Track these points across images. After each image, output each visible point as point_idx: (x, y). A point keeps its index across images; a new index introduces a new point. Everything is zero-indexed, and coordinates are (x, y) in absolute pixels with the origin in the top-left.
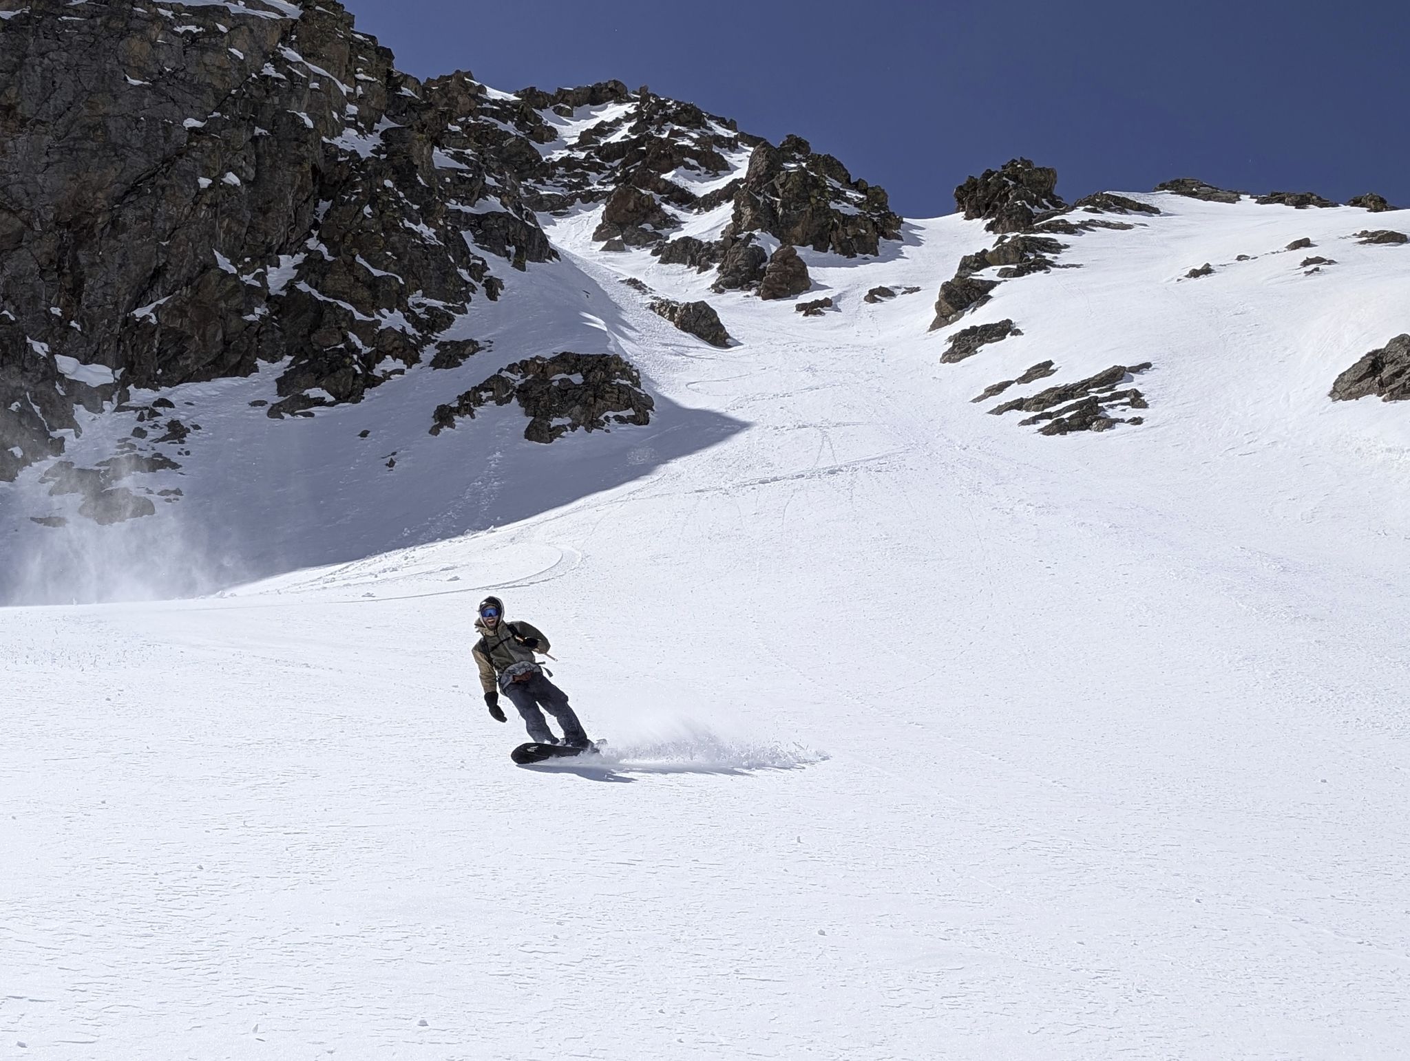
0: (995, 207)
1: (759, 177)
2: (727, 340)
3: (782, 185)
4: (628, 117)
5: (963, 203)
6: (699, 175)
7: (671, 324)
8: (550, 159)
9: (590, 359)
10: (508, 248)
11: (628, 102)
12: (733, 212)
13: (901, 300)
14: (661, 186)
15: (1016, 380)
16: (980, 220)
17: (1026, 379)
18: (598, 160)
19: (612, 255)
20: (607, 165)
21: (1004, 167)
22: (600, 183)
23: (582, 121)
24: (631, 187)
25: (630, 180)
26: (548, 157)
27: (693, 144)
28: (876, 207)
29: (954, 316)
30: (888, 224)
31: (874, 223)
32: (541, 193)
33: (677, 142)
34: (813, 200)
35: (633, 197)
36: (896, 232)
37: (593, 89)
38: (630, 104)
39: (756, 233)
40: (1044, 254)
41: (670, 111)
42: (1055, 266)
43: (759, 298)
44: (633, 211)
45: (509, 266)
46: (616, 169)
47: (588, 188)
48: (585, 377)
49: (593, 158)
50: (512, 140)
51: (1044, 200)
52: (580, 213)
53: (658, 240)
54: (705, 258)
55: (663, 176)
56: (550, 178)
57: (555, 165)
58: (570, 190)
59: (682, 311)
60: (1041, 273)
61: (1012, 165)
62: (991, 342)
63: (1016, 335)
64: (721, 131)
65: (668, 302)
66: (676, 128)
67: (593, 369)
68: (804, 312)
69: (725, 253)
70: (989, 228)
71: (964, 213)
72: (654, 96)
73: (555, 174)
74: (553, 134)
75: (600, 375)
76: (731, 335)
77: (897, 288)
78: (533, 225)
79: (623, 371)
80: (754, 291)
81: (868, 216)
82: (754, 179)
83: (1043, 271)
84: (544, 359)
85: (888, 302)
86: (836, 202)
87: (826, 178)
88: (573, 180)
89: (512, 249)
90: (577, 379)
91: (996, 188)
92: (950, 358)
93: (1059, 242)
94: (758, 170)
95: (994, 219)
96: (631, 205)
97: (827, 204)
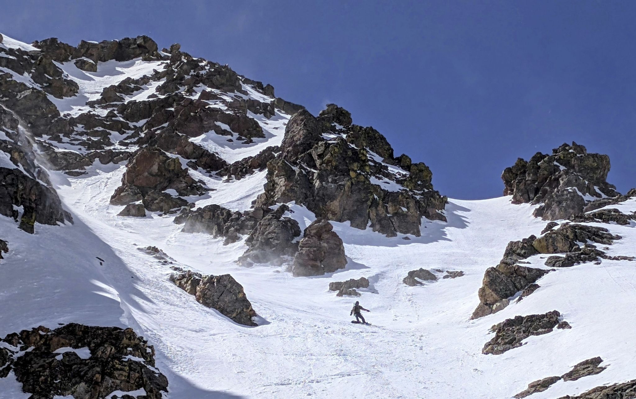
0: (545, 192)
1: (296, 146)
2: (253, 318)
3: (320, 156)
4: (157, 76)
5: (511, 186)
6: (230, 140)
7: (192, 298)
8: (69, 115)
9: (100, 332)
10: (15, 207)
11: (158, 60)
12: (266, 181)
13: (442, 283)
14: (189, 149)
15: (563, 377)
16: (528, 205)
17: (572, 376)
18: (122, 119)
19: (131, 220)
20: (131, 125)
21: (555, 151)
22: (121, 143)
23: (106, 76)
24: (156, 150)
25: (156, 142)
26: (66, 112)
27: (226, 108)
28: (419, 185)
29: (498, 304)
30: (431, 202)
31: (417, 202)
32: (56, 150)
33: (209, 104)
34: (352, 174)
35: (157, 160)
36: (439, 212)
37: (120, 44)
38: (159, 63)
39: (290, 205)
40: (595, 244)
41: (203, 72)
42: (605, 257)
43: (290, 275)
44: (157, 175)
45: (15, 226)
46: (141, 129)
47: (107, 148)
48: (93, 352)
49: (116, 116)
50: (28, 93)
51: (596, 188)
52: (97, 174)
53: (183, 207)
54: (232, 229)
55: (191, 140)
56: (67, 135)
57: (73, 122)
58: (88, 149)
59: (205, 284)
60: (590, 264)
61: (564, 149)
62: (538, 334)
63: (563, 328)
64: (256, 96)
65: (190, 275)
66: (209, 90)
67: (102, 344)
68: (338, 292)
69: (255, 224)
70: (539, 213)
71: (512, 196)
72: (186, 55)
73: (73, 131)
74: (73, 88)
75: (110, 350)
76: (257, 312)
77: (439, 271)
78: (45, 185)
79: (136, 347)
80: (284, 267)
81: (410, 193)
82: (290, 148)
83: (594, 262)
84: (47, 330)
85: (429, 286)
86: (377, 177)
87: (367, 152)
88: (93, 139)
89: (21, 209)
90: (84, 353)
91: (546, 173)
92: (493, 349)
93: (611, 232)
94: (295, 139)
95: (543, 204)
96: (155, 168)
97: (367, 179)
